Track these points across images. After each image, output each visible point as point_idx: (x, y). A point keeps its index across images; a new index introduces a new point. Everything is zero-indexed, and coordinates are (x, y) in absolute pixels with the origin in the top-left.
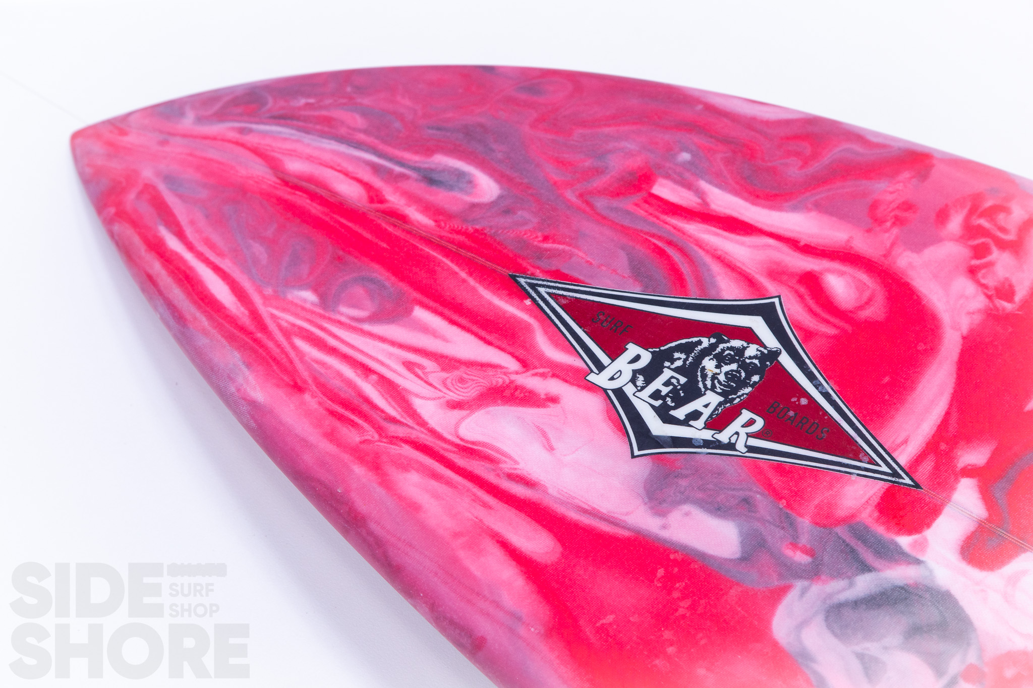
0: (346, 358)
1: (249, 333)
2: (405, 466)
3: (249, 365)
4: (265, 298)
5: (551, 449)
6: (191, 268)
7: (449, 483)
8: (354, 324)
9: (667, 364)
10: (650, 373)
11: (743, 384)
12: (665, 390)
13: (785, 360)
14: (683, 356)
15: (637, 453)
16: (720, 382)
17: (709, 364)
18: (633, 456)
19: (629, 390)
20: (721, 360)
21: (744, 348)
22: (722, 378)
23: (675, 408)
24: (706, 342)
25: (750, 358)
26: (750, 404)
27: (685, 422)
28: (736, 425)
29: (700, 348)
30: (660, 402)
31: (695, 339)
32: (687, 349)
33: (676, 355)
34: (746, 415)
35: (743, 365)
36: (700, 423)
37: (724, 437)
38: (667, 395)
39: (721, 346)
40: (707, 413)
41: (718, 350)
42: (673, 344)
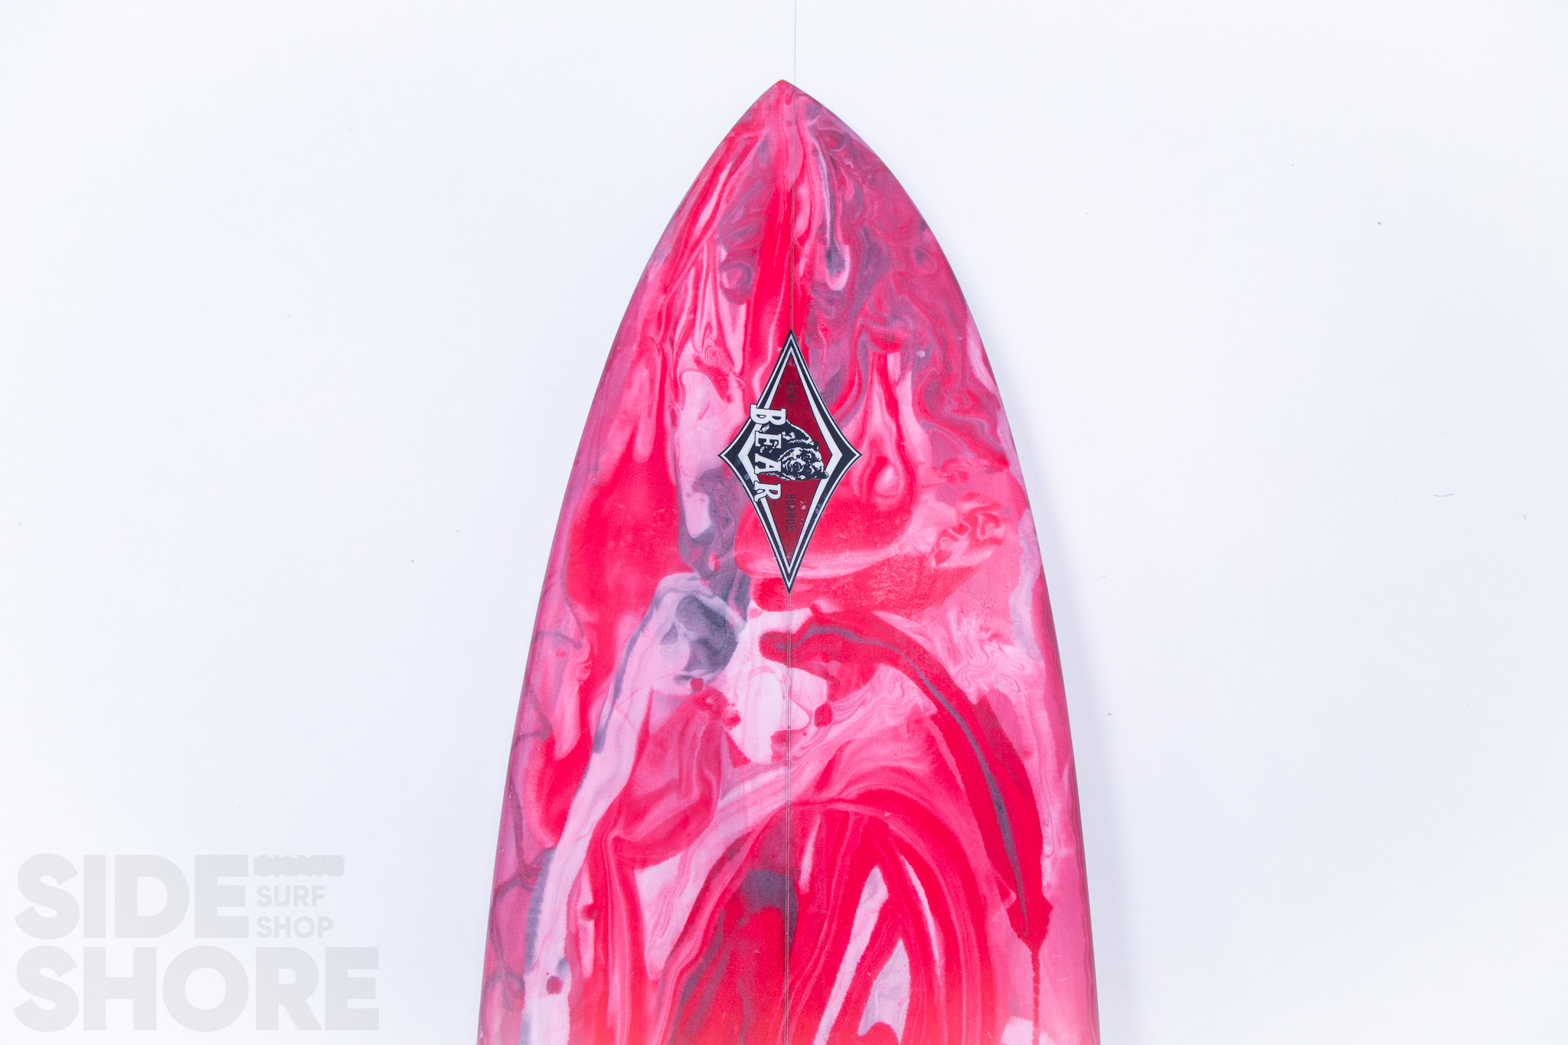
0: (696, 297)
1: (686, 246)
2: (650, 365)
3: (666, 260)
4: (712, 237)
5: (700, 418)
6: (712, 194)
7: (652, 389)
8: (718, 286)
9: (784, 433)
10: (773, 429)
11: (795, 474)
12: (768, 443)
13: (823, 483)
14: (793, 437)
15: (723, 455)
16: (789, 463)
17: (797, 451)
18: (719, 455)
19: (757, 427)
20: (803, 455)
21: (818, 461)
22: (793, 462)
23: (760, 454)
24: (809, 441)
25: (814, 467)
26: (786, 486)
27: (754, 464)
28: (768, 487)
29: (804, 441)
30: (759, 445)
31: (807, 435)
32: (799, 435)
33: (792, 434)
34: (778, 488)
35: (807, 467)
36: (758, 470)
37: (758, 486)
38: (765, 446)
39: (812, 450)
40: (767, 469)
41: (808, 450)
42: (797, 428)
